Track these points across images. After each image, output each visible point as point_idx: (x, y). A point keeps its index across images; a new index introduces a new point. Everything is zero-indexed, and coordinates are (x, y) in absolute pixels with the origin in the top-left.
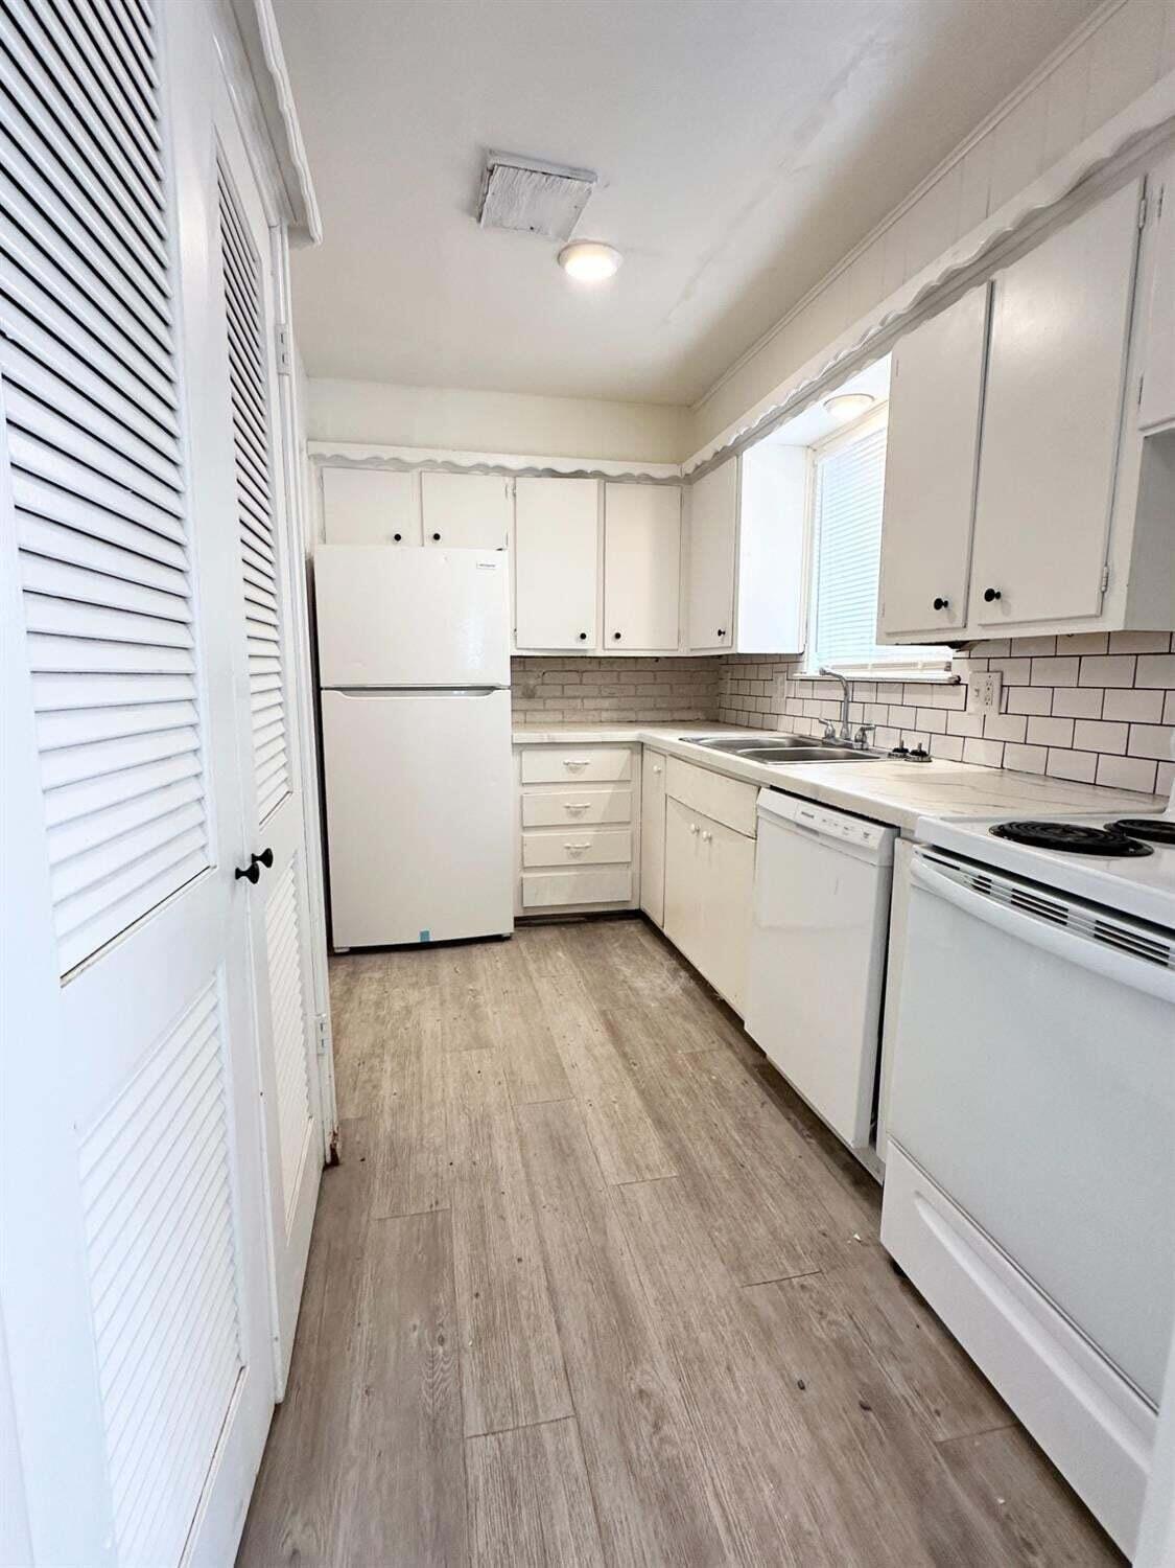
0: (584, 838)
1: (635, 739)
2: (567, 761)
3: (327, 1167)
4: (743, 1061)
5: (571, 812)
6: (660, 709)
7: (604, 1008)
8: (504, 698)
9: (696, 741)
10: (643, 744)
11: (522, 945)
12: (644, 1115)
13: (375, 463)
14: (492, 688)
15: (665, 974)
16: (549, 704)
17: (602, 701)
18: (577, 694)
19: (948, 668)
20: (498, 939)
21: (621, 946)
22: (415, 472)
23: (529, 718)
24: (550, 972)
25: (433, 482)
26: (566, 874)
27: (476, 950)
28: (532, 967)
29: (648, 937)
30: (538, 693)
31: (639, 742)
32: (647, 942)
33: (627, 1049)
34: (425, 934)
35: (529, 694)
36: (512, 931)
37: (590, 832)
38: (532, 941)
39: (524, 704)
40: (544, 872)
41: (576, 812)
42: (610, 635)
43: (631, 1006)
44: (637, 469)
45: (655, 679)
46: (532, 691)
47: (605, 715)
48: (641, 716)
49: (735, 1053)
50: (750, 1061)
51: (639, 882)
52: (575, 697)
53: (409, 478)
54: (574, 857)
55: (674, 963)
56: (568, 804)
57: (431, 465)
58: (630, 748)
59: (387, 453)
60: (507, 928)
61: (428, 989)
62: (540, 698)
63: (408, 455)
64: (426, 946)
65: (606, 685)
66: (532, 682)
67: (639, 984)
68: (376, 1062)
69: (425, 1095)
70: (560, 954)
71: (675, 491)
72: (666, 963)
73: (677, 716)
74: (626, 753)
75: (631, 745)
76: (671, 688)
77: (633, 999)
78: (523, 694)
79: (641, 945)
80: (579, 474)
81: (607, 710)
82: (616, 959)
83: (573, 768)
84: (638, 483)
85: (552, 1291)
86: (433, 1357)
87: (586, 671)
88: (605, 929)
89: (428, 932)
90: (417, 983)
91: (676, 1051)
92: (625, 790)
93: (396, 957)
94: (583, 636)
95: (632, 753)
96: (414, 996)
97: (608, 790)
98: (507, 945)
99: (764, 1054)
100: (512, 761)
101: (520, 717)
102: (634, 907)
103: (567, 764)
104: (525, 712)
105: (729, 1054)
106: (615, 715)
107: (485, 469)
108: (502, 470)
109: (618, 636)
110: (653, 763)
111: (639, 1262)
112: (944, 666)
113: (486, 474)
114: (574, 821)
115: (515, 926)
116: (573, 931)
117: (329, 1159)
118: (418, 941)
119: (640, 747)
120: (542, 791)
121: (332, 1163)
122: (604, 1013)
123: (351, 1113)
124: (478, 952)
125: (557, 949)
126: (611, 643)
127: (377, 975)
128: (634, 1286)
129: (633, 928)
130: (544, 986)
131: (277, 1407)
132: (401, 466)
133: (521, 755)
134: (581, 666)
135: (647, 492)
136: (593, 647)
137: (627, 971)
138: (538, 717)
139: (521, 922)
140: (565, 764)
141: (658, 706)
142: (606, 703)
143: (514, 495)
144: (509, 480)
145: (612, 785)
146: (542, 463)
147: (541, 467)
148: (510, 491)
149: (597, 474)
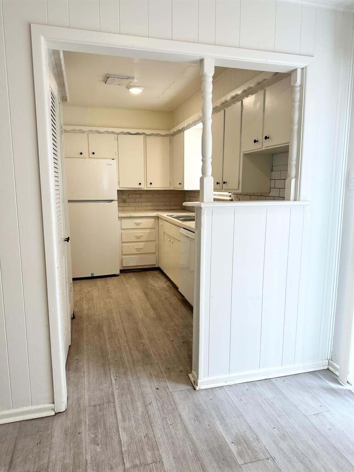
0: (141, 245)
1: (156, 215)
2: (135, 222)
3: (72, 319)
4: (179, 299)
5: (137, 237)
6: (166, 206)
7: (144, 290)
8: (116, 203)
9: (171, 216)
10: (158, 217)
11: (122, 277)
12: (151, 308)
13: (74, 131)
14: (112, 201)
15: (163, 282)
16: (131, 204)
17: (148, 203)
18: (140, 201)
19: (230, 196)
20: (115, 276)
21: (152, 277)
22: (86, 133)
23: (124, 209)
24: (130, 283)
25: (92, 136)
26: (135, 256)
27: (108, 278)
28: (125, 282)
29: (160, 275)
30: (127, 201)
31: (157, 216)
32: (160, 276)
33: (149, 297)
34: (92, 274)
35: (124, 201)
36: (119, 273)
37: (143, 244)
38: (125, 276)
39: (123, 204)
40: (128, 256)
41: (138, 237)
42: (148, 183)
43: (152, 289)
44: (155, 132)
45: (164, 196)
46: (125, 200)
47: (149, 208)
48: (160, 208)
49: (177, 297)
50: (181, 298)
51: (158, 259)
52: (139, 202)
53: (85, 135)
54: (138, 251)
55: (166, 280)
56: (136, 235)
57: (91, 131)
58: (155, 218)
59: (78, 128)
60: (118, 272)
61: (94, 287)
62: (127, 202)
63: (84, 128)
64: (93, 278)
65: (149, 198)
66: (125, 197)
67: (155, 284)
68: (81, 302)
69: (95, 307)
70: (133, 279)
71: (168, 138)
72: (164, 280)
73: (172, 208)
74: (153, 220)
75: (155, 217)
76: (170, 199)
77: (153, 288)
78: (122, 201)
79: (158, 276)
80: (137, 134)
81: (149, 206)
82: (150, 280)
83: (137, 224)
84: (156, 136)
85: (125, 333)
86: (100, 341)
87: (142, 194)
88: (148, 273)
89: (93, 273)
90: (91, 286)
91: (161, 297)
92: (153, 231)
93: (84, 281)
94: (140, 184)
95: (155, 220)
96: (90, 289)
97: (148, 231)
98: (118, 277)
99: (184, 297)
100: (118, 222)
101: (121, 208)
102: (157, 266)
103: (136, 223)
104: (123, 207)
105: (176, 297)
106: (152, 208)
107: (108, 132)
108: (113, 133)
109: (151, 184)
110: (161, 223)
111: (144, 328)
112: (229, 196)
113: (108, 134)
114: (138, 240)
115: (120, 273)
116: (138, 274)
117: (72, 317)
118: (90, 276)
119: (157, 218)
120: (128, 231)
121: (73, 318)
122: (144, 291)
123: (76, 310)
124: (109, 279)
125: (133, 278)
126: (149, 186)
127: (79, 285)
128: (143, 331)
129: (156, 273)
130: (127, 286)
131: (70, 346)
132: (82, 132)
133: (121, 220)
134: (140, 193)
135: (159, 139)
136: (144, 187)
137: (152, 282)
138: (128, 208)
139: (122, 271)
140: (135, 223)
141: (166, 205)
142: (149, 204)
143: (118, 140)
144: (116, 136)
145: (149, 229)
146: (126, 131)
147: (125, 132)
148: (116, 139)
149: (143, 134)
